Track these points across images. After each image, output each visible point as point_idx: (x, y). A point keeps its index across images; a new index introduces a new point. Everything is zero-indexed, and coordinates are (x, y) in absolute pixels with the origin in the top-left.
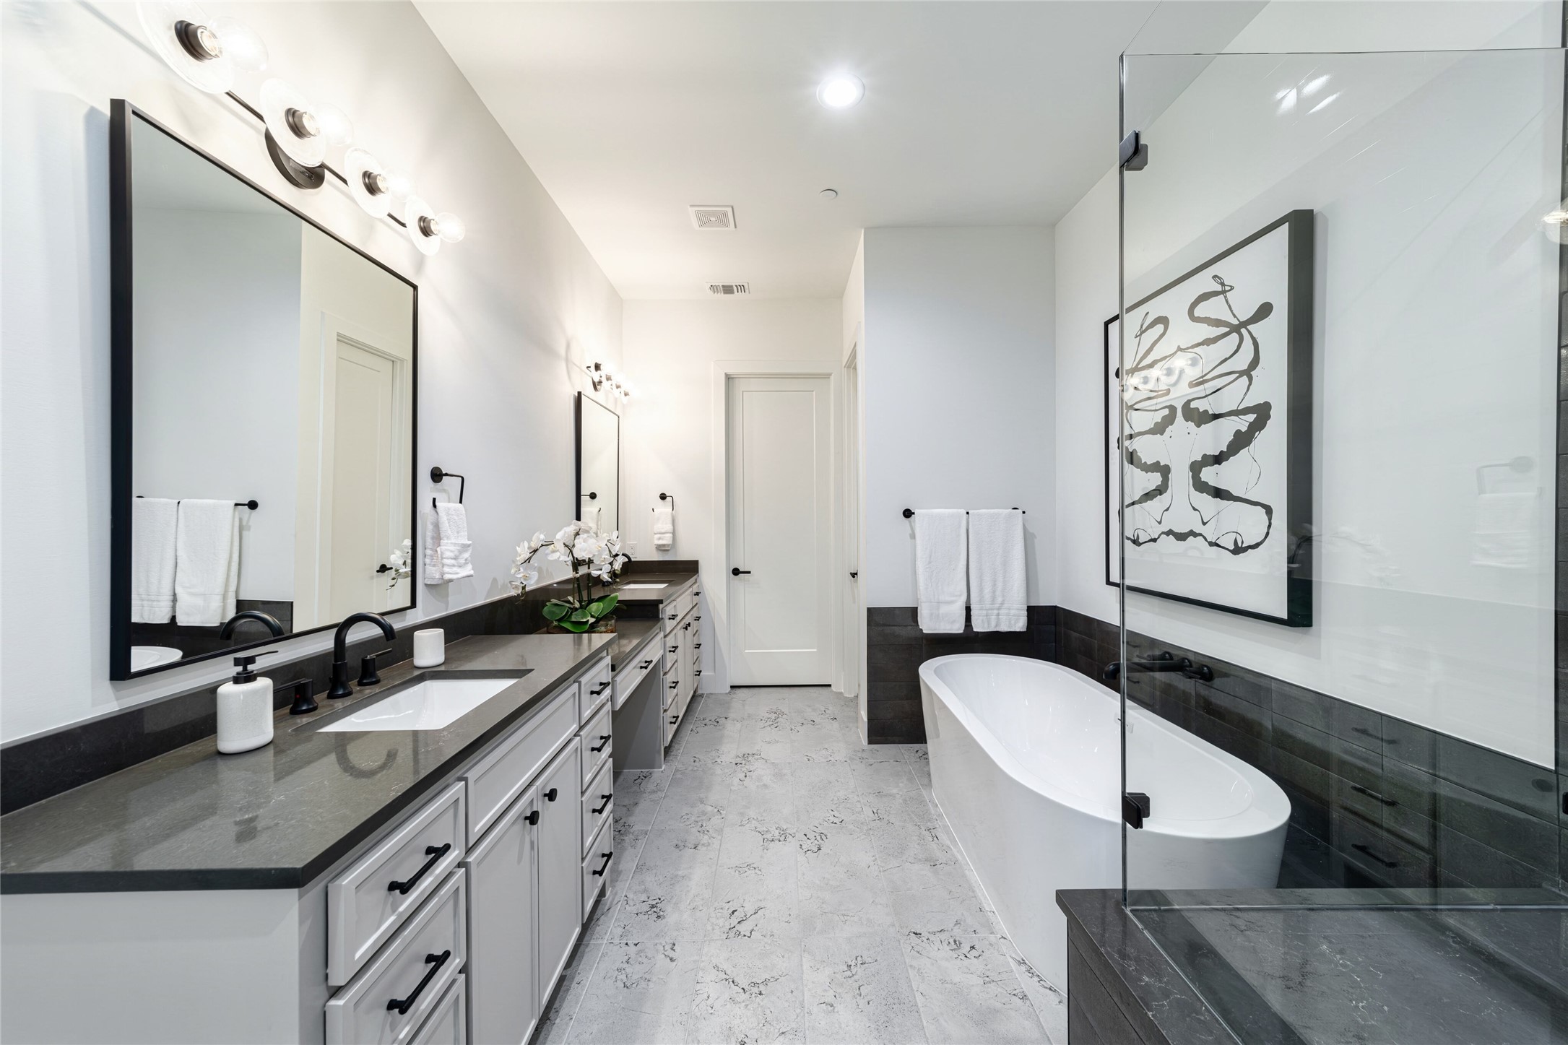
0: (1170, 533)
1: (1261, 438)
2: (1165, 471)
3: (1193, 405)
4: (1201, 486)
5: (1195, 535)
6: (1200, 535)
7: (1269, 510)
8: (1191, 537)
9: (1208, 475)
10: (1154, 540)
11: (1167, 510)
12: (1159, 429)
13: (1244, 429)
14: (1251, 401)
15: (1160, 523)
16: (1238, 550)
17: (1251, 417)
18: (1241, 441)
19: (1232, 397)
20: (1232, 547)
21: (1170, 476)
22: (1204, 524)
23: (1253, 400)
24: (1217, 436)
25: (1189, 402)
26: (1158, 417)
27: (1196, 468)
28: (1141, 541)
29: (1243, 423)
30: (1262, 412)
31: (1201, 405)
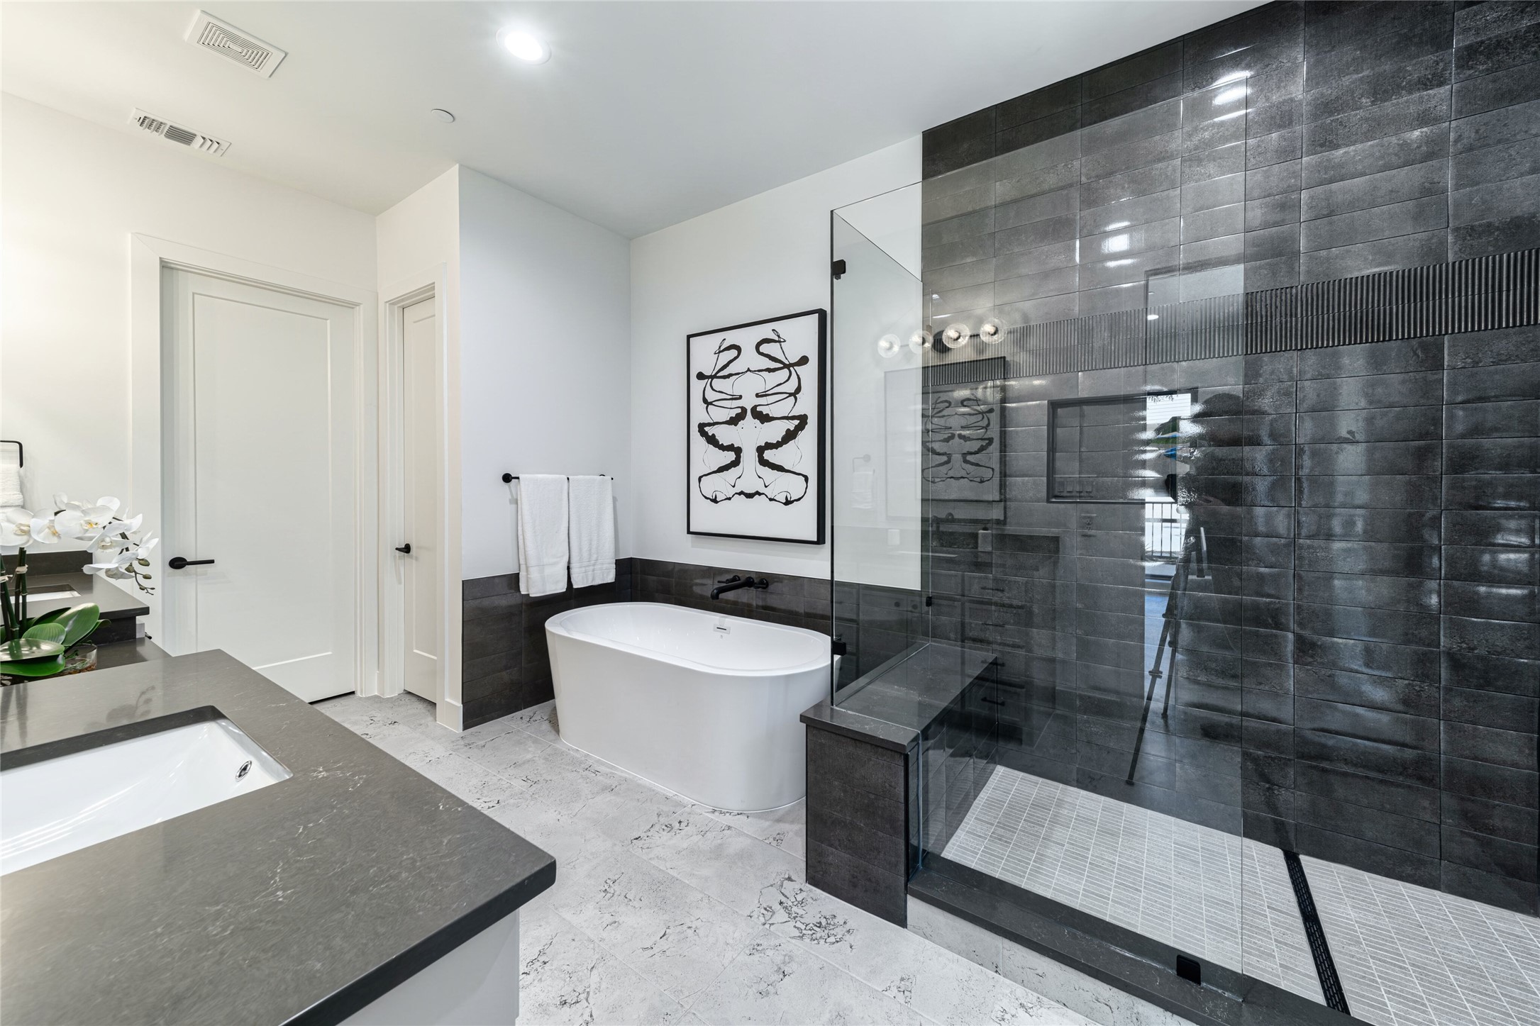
0: (741, 493)
1: (801, 435)
2: (738, 451)
3: (759, 409)
4: (764, 462)
5: (758, 493)
6: (763, 494)
7: (806, 479)
8: (757, 496)
9: (768, 455)
10: (729, 499)
11: (739, 478)
12: (734, 421)
13: (792, 429)
14: (796, 412)
15: (734, 486)
16: (788, 502)
17: (797, 422)
18: (790, 436)
19: (784, 408)
20: (784, 501)
21: (742, 454)
22: (766, 487)
23: (797, 411)
24: (775, 431)
25: (755, 407)
26: (733, 413)
27: (761, 450)
28: (718, 500)
29: (792, 425)
30: (803, 419)
31: (765, 410)
